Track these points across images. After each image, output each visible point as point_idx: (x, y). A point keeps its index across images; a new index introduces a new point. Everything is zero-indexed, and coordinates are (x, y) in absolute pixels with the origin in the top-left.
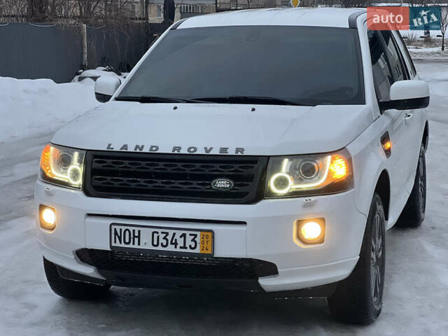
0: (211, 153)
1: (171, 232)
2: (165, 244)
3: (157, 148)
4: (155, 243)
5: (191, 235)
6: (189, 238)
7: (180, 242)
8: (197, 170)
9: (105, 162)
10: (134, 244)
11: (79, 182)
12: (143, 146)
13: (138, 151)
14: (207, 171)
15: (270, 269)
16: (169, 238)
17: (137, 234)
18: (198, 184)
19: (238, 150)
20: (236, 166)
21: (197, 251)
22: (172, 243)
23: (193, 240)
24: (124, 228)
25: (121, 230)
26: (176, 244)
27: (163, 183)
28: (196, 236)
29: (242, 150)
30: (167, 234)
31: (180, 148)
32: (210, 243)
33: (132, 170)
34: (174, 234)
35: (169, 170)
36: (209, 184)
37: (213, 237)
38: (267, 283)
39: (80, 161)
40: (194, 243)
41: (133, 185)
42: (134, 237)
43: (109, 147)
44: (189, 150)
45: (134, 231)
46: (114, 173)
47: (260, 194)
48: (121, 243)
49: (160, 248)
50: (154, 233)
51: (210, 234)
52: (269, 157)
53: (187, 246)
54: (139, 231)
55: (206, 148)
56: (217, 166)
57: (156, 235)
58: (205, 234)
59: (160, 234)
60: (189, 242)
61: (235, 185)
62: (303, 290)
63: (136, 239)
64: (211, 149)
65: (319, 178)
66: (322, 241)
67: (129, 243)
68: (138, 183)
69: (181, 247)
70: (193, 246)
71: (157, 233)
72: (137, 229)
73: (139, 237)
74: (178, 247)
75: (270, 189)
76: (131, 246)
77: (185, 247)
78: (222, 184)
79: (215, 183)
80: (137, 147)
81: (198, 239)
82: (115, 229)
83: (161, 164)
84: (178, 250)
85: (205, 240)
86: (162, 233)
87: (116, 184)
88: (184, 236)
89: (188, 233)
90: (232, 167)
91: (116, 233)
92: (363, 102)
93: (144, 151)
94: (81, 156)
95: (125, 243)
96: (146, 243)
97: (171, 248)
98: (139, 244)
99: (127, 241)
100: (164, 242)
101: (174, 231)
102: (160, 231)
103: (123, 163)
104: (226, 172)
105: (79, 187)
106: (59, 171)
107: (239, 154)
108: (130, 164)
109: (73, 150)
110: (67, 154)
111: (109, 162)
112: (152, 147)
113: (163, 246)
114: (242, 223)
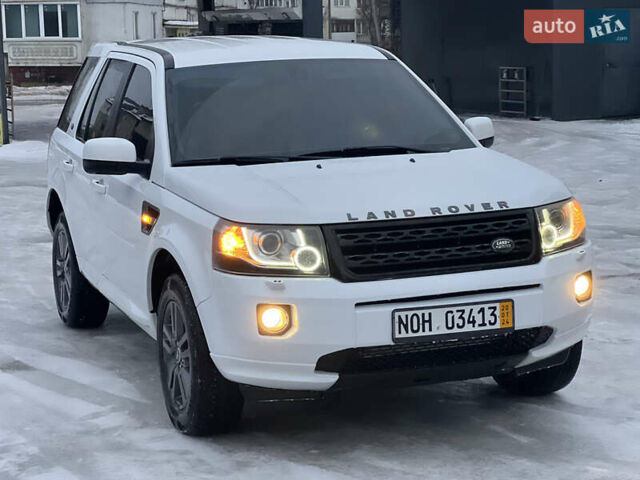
0: (476, 211)
1: (467, 309)
2: (461, 324)
3: (413, 212)
4: (450, 325)
5: (490, 308)
6: (488, 312)
7: (479, 320)
8: (471, 232)
9: (356, 237)
10: (424, 331)
13: (391, 218)
14: (481, 231)
16: (466, 316)
17: (427, 318)
18: (478, 248)
19: (501, 204)
20: (509, 223)
21: (498, 326)
22: (469, 322)
23: (493, 314)
24: (410, 313)
25: (407, 316)
26: (474, 322)
27: (436, 252)
28: (495, 308)
29: (505, 204)
30: (463, 311)
31: (439, 209)
32: (510, 315)
33: (395, 242)
34: (472, 310)
35: (440, 236)
36: (488, 247)
37: (513, 307)
40: (493, 318)
41: (402, 260)
42: (424, 321)
43: (350, 218)
45: (423, 315)
48: (407, 332)
49: (456, 330)
50: (448, 312)
51: (510, 303)
52: (533, 208)
53: (486, 322)
54: (430, 314)
55: (467, 206)
56: (490, 225)
57: (450, 315)
58: (507, 303)
59: (455, 313)
60: (489, 318)
61: (516, 244)
63: (427, 325)
64: (473, 206)
65: (568, 227)
66: (590, 296)
67: (418, 331)
68: (408, 257)
69: (480, 325)
70: (493, 321)
71: (452, 312)
72: (426, 312)
73: (430, 321)
74: (476, 325)
75: (543, 245)
76: (420, 334)
77: (484, 324)
78: (502, 243)
79: (495, 245)
80: (387, 213)
81: (497, 313)
82: (400, 317)
83: (428, 231)
84: (477, 328)
85: (505, 311)
86: (458, 311)
87: (381, 261)
88: (482, 310)
89: (486, 306)
91: (400, 321)
93: (398, 217)
94: (311, 234)
95: (413, 331)
96: (439, 328)
97: (468, 328)
98: (430, 330)
99: (415, 328)
100: (461, 322)
101: (471, 307)
102: (454, 309)
103: (379, 236)
104: (502, 230)
105: (320, 272)
106: (262, 258)
107: (505, 208)
108: (389, 235)
109: (293, 227)
110: (273, 235)
111: (361, 236)
112: (405, 211)
113: (459, 327)
114: (537, 286)
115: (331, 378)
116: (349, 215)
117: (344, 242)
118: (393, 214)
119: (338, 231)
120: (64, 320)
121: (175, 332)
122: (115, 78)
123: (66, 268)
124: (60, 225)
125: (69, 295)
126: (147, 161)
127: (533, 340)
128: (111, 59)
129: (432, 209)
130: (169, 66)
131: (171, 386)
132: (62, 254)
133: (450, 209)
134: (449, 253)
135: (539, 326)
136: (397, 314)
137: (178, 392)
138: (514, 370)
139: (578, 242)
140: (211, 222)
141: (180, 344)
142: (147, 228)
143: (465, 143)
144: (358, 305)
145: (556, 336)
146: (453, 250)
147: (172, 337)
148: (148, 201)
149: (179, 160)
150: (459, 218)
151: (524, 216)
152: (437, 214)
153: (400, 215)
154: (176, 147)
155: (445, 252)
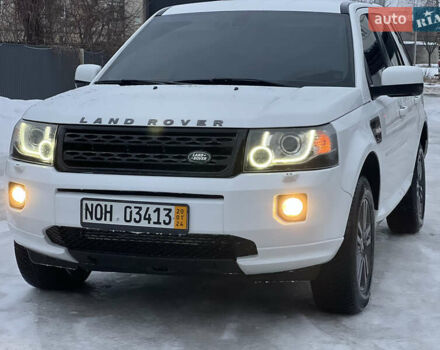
0: (188, 125)
1: (144, 207)
2: (138, 219)
3: (132, 121)
4: (128, 219)
5: (165, 209)
6: (163, 213)
7: (154, 218)
8: (173, 143)
9: (78, 136)
10: (105, 219)
11: (50, 158)
12: (117, 120)
13: (112, 124)
14: (183, 144)
15: (249, 248)
16: (143, 213)
17: (108, 209)
18: (175, 157)
19: (216, 122)
20: (214, 139)
21: (172, 226)
22: (145, 219)
23: (167, 215)
24: (95, 203)
25: (92, 205)
26: (149, 219)
27: (137, 156)
28: (170, 210)
29: (220, 122)
30: (140, 208)
31: (156, 121)
32: (185, 218)
33: (105, 143)
34: (148, 209)
35: (144, 143)
36: (184, 157)
37: (188, 212)
38: (245, 263)
39: (51, 136)
40: (168, 218)
42: (106, 212)
43: (82, 121)
44: (165, 122)
45: (106, 206)
46: (87, 147)
47: (239, 167)
48: (92, 219)
49: (132, 224)
50: (126, 207)
51: (185, 209)
52: (249, 129)
53: (161, 221)
54: (111, 206)
55: (183, 121)
56: (194, 138)
57: (128, 210)
58: (179, 208)
59: (133, 209)
60: (163, 217)
61: (212, 158)
62: (284, 272)
63: (108, 215)
64: (188, 121)
65: (302, 153)
66: (304, 219)
67: (100, 219)
68: (111, 157)
69: (155, 223)
70: (167, 222)
71: (130, 208)
72: (109, 204)
73: (111, 212)
74: (152, 222)
75: (249, 163)
76: (102, 222)
77: (158, 223)
78: (199, 157)
79: (191, 156)
80: (112, 120)
81: (172, 214)
82: (86, 205)
83: (136, 138)
84: (152, 225)
85: (180, 215)
86: (135, 208)
87: (89, 158)
88: (158, 210)
89: (162, 207)
90: (210, 140)
91: (87, 208)
92: (353, 85)
93: (118, 124)
94: (53, 131)
95: (97, 219)
96: (118, 219)
97: (144, 224)
98: (111, 220)
99: (99, 216)
100: (137, 217)
101: (148, 206)
102: (132, 205)
104: (203, 144)
105: (50, 163)
107: (218, 126)
108: (103, 137)
109: (47, 124)
110: (39, 130)
111: (82, 135)
112: (127, 120)
113: (135, 221)
114: (221, 197)
116: (83, 119)
117: (67, 139)
129: (150, 120)
136: (85, 202)
151: (234, 134)
152: (152, 125)
153: (122, 123)
155: (145, 156)
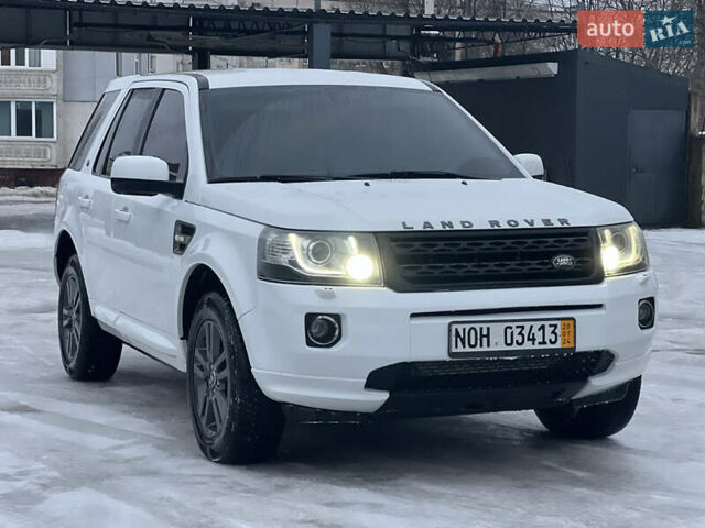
0: (536, 226)
1: (527, 325)
2: (520, 341)
3: (471, 224)
4: (509, 342)
5: (550, 326)
6: (548, 330)
7: (539, 338)
8: (531, 247)
9: (412, 246)
10: (481, 346)
13: (448, 228)
14: (542, 248)
16: (526, 332)
17: (485, 333)
18: (538, 264)
19: (562, 221)
20: (570, 240)
21: (558, 345)
22: (529, 339)
23: (553, 332)
24: (468, 327)
25: (464, 330)
26: (533, 340)
27: (496, 265)
28: (556, 326)
29: (566, 221)
30: (523, 327)
31: (498, 222)
32: (572, 334)
33: (452, 253)
34: (532, 327)
35: (499, 249)
36: (547, 264)
37: (575, 326)
40: (554, 336)
41: (459, 272)
42: (482, 336)
43: (405, 227)
45: (481, 329)
48: (464, 347)
49: (515, 347)
50: (506, 328)
51: (571, 322)
53: (547, 340)
54: (488, 329)
55: (526, 221)
56: (550, 241)
57: (509, 331)
58: (566, 322)
59: (514, 329)
60: (549, 336)
61: (577, 262)
63: (485, 339)
64: (532, 221)
67: (475, 346)
68: (465, 269)
69: (540, 343)
70: (553, 340)
71: (511, 328)
72: (485, 326)
73: (488, 336)
74: (536, 342)
76: (478, 349)
77: (544, 343)
78: (563, 260)
79: (556, 261)
80: (443, 224)
81: (558, 331)
82: (456, 330)
83: (487, 244)
84: (537, 347)
85: (567, 330)
86: (517, 327)
88: (543, 327)
89: (547, 324)
90: (567, 241)
91: (457, 334)
93: (455, 228)
95: (471, 346)
96: (497, 343)
97: (528, 345)
98: (488, 345)
99: (473, 343)
100: (520, 339)
101: (532, 323)
102: (514, 325)
103: (435, 245)
104: (562, 247)
105: (374, 282)
106: (311, 267)
107: (566, 225)
108: (446, 245)
109: (345, 234)
110: (323, 242)
111: (417, 245)
112: (463, 223)
113: (518, 343)
114: (599, 306)
115: (383, 396)
116: (404, 224)
117: (399, 251)
118: (450, 224)
119: (393, 240)
120: (70, 372)
121: (210, 356)
122: (139, 107)
123: (74, 316)
124: (70, 270)
125: (78, 344)
126: (180, 180)
127: (594, 365)
128: (134, 90)
129: (490, 222)
130: (204, 87)
131: (203, 413)
132: (70, 301)
133: (509, 223)
134: (508, 268)
135: (601, 349)
136: (454, 327)
137: (211, 418)
138: (572, 401)
139: (640, 267)
140: (255, 231)
141: (214, 367)
142: (180, 248)
143: (516, 174)
144: (414, 316)
145: (617, 364)
146: (513, 264)
147: (206, 360)
148: (182, 219)
149: (216, 177)
150: (519, 232)
151: (586, 234)
152: (496, 227)
153: (458, 227)
154: (213, 166)
155: (504, 265)
